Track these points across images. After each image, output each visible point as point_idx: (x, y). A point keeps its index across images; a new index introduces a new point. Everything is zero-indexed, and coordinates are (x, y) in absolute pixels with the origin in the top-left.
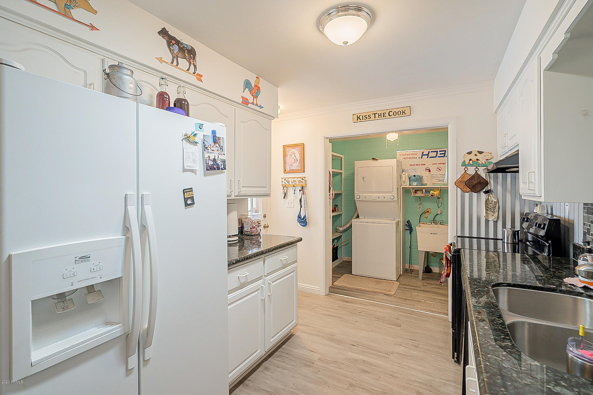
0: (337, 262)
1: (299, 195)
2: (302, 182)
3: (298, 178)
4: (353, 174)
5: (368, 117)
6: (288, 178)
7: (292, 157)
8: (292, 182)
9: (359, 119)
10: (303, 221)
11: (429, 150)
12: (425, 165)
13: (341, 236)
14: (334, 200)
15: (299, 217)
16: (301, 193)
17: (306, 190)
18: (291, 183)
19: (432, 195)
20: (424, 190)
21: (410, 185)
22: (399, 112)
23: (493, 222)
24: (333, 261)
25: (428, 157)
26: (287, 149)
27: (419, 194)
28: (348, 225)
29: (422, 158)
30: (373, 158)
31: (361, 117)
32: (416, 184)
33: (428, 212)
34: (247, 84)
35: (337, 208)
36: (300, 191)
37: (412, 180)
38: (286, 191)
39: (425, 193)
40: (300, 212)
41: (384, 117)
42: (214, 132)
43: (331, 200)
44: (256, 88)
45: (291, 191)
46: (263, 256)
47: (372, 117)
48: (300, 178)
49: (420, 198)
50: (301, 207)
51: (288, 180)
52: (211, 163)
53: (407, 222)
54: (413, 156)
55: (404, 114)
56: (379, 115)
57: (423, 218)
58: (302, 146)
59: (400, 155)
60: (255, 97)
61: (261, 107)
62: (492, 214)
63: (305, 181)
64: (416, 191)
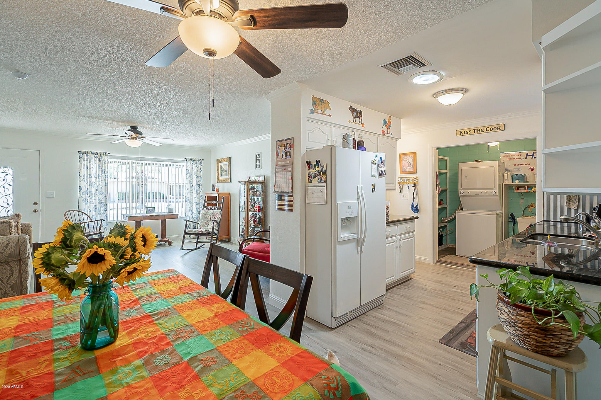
0: (442, 247)
1: (412, 190)
2: (415, 181)
3: (411, 177)
4: (457, 174)
5: (468, 132)
6: (404, 178)
7: (407, 162)
8: (407, 181)
9: (461, 134)
10: (415, 209)
11: (534, 152)
12: (529, 164)
13: (446, 226)
14: (440, 194)
15: (412, 206)
16: (414, 189)
17: (418, 187)
18: (405, 181)
19: (534, 191)
20: (526, 187)
21: (513, 183)
22: (495, 128)
23: (574, 210)
24: (439, 246)
25: (532, 158)
26: (402, 156)
27: (521, 190)
28: (452, 217)
29: (526, 158)
30: (476, 161)
31: (463, 133)
32: (518, 182)
33: (532, 206)
34: (385, 122)
35: (442, 202)
36: (413, 187)
37: (514, 179)
38: (401, 187)
39: (527, 190)
40: (413, 203)
41: (482, 132)
42: (381, 158)
43: (438, 194)
44: (389, 123)
45: (405, 187)
46: (396, 223)
47: (473, 132)
48: (413, 177)
49: (522, 194)
50: (414, 199)
51: (404, 179)
52: (381, 172)
53: (511, 215)
54: (517, 157)
55: (499, 129)
56: (478, 131)
57: (527, 212)
58: (414, 155)
59: (504, 156)
60: (388, 129)
61: (392, 134)
62: (573, 204)
63: (417, 180)
64: (518, 188)
